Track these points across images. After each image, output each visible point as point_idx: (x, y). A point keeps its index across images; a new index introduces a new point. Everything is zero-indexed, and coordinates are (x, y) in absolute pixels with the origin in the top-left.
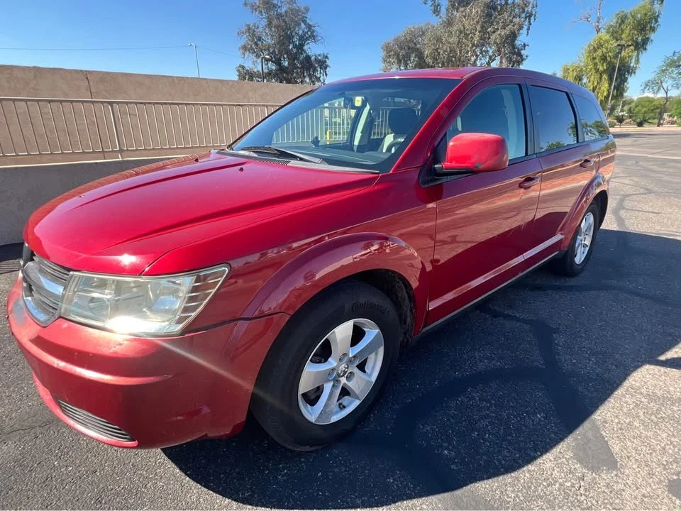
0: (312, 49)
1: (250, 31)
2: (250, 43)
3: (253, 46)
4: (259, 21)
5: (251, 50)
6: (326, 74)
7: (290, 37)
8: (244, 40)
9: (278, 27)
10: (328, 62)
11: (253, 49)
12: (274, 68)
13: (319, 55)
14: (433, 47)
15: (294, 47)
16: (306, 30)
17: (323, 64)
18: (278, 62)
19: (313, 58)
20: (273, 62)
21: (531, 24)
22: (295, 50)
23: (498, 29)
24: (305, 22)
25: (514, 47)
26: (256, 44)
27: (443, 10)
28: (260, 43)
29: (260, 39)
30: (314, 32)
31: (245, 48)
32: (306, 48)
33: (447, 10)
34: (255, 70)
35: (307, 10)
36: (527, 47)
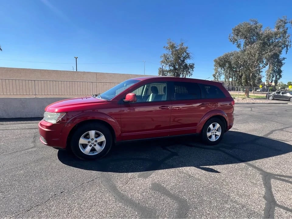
0: (188, 62)
1: (165, 56)
2: (164, 60)
3: (165, 61)
4: (169, 53)
5: (164, 62)
6: (193, 71)
7: (179, 58)
8: (162, 59)
9: (175, 54)
10: (194, 66)
11: (165, 62)
12: (172, 68)
13: (191, 64)
14: (235, 60)
15: (181, 61)
16: (186, 55)
17: (192, 67)
18: (174, 67)
19: (188, 65)
20: (172, 66)
21: (288, 49)
22: (181, 62)
23: (268, 52)
24: (186, 52)
25: (278, 59)
26: (166, 60)
27: (242, 46)
28: (168, 60)
29: (168, 58)
30: (189, 55)
31: (162, 62)
32: (185, 61)
33: (244, 45)
34: (165, 69)
35: (187, 48)
36: (285, 59)
